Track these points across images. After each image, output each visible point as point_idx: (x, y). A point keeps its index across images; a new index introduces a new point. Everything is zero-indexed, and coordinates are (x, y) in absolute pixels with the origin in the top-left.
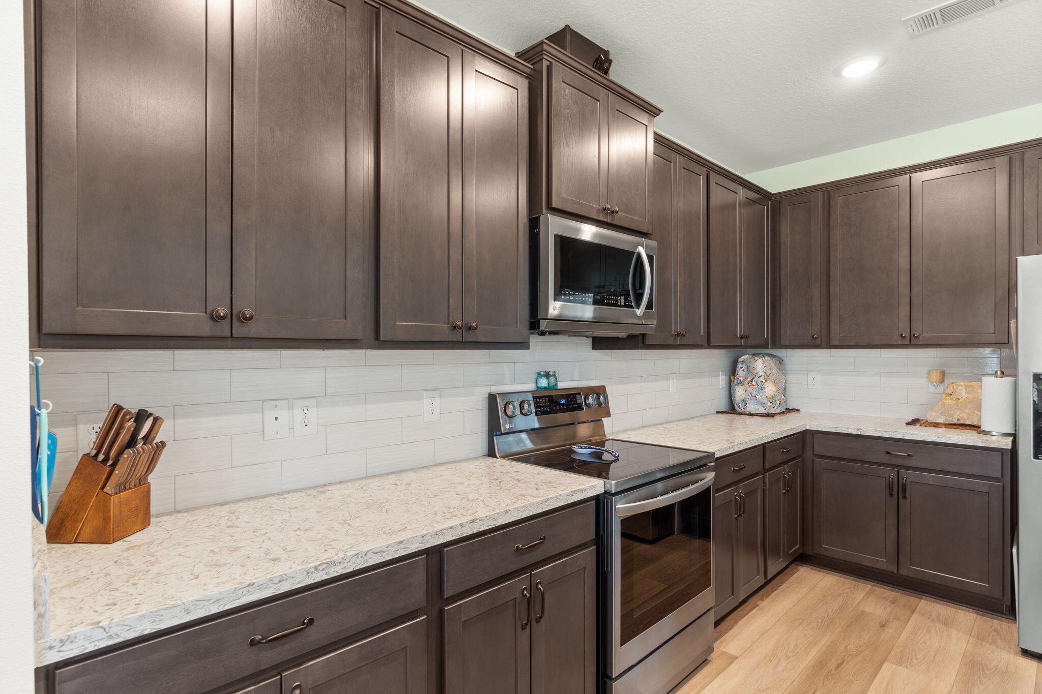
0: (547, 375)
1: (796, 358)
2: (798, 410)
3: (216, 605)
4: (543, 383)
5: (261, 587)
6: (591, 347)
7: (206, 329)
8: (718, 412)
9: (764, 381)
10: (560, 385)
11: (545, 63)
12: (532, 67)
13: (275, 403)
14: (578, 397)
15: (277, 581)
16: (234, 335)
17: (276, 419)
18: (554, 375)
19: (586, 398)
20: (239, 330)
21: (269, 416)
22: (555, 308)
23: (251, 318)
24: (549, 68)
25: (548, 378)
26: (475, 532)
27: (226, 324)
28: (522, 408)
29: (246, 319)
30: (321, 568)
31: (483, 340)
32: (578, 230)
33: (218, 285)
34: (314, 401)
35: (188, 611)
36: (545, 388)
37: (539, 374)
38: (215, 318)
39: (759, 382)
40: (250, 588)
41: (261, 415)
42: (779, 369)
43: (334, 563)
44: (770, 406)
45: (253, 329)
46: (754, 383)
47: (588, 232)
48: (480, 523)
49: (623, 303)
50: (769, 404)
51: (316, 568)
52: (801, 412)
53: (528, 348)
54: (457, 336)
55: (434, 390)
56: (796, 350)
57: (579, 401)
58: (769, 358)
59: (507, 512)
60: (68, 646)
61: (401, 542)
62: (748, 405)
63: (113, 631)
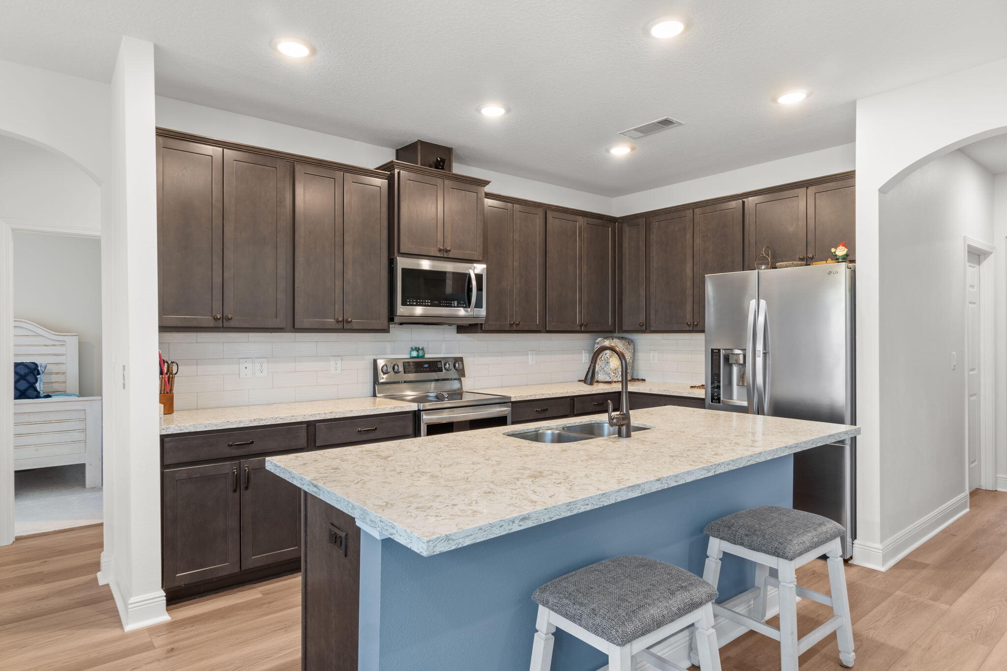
0: (417, 350)
1: (644, 340)
2: (644, 380)
3: (215, 427)
4: (414, 354)
5: (232, 423)
6: (456, 331)
7: (212, 324)
8: (579, 381)
9: (609, 357)
10: (427, 356)
11: (396, 171)
12: (389, 173)
13: (246, 360)
14: (439, 363)
15: (238, 422)
16: (224, 326)
17: (246, 368)
18: (423, 349)
19: (445, 365)
20: (226, 324)
21: (242, 366)
22: (402, 310)
23: (231, 318)
24: (399, 173)
25: (418, 351)
26: (333, 418)
27: (221, 321)
28: (394, 368)
29: (229, 319)
30: (256, 420)
31: (356, 328)
32: (419, 264)
33: (217, 305)
34: (266, 360)
35: (206, 427)
36: (415, 357)
37: (412, 348)
38: (216, 319)
39: (606, 358)
40: (228, 423)
41: (238, 366)
42: (627, 349)
43: (262, 420)
44: (614, 376)
45: (232, 324)
46: (603, 359)
47: (426, 265)
48: (336, 414)
49: (456, 305)
50: (613, 374)
51: (254, 420)
52: (646, 382)
53: (389, 333)
54: (340, 326)
55: (338, 356)
56: (643, 334)
57: (440, 366)
58: (618, 340)
59: (352, 411)
60: (168, 430)
61: (293, 416)
62: (599, 375)
63: (181, 428)
